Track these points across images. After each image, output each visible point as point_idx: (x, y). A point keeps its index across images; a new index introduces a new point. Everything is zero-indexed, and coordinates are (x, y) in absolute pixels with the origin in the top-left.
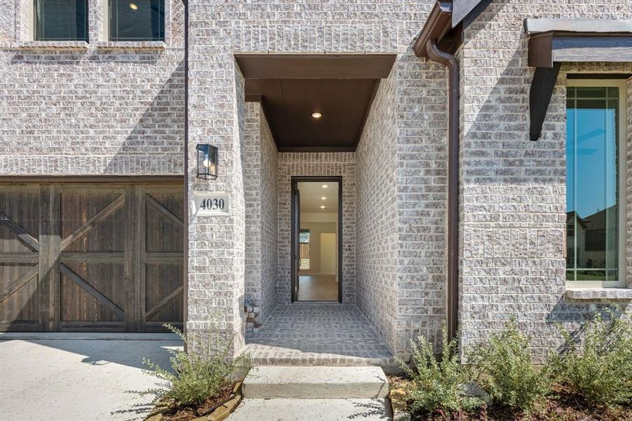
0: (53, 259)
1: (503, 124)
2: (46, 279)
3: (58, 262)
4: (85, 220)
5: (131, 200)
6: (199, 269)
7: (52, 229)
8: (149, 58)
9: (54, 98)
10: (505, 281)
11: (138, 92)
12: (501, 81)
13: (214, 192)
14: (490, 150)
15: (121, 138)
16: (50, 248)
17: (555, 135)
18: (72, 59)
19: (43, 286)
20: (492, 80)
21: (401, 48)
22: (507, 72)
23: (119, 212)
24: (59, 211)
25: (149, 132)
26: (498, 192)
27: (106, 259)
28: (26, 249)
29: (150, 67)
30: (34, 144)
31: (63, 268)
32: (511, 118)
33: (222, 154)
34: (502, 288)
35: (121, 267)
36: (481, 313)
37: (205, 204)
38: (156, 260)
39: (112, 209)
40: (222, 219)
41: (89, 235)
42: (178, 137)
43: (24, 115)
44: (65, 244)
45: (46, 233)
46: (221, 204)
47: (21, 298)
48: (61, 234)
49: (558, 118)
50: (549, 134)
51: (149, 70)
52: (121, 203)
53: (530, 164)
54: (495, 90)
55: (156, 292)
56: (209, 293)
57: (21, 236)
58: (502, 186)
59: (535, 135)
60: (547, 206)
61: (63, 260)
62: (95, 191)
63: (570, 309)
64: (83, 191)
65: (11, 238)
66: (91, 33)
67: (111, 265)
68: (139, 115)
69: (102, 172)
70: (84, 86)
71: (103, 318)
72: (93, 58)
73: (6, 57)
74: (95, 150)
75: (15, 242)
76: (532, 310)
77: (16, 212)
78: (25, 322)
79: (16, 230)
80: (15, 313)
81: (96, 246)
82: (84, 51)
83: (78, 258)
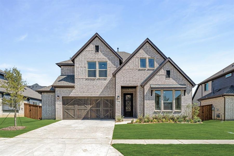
0: (89, 108)
3: (90, 109)
4: (94, 102)
5: (101, 99)
6: (117, 109)
7: (89, 104)
8: (105, 80)
9: (91, 85)
10: (149, 110)
11: (104, 84)
14: (147, 97)
15: (101, 91)
16: (89, 107)
18: (94, 80)
19: (88, 112)
20: (147, 90)
21: (139, 85)
23: (99, 101)
24: (90, 101)
25: (105, 90)
26: (148, 101)
27: (97, 108)
30: (89, 92)
31: (91, 110)
32: (149, 94)
35: (100, 110)
36: (146, 113)
37: (118, 102)
39: (98, 101)
41: (95, 105)
43: (87, 88)
44: (91, 106)
46: (120, 102)
47: (84, 114)
49: (154, 94)
51: (105, 81)
53: (151, 98)
55: (105, 113)
56: (118, 112)
57: (85, 105)
59: (152, 95)
60: (153, 103)
63: (155, 113)
64: (94, 98)
65: (83, 105)
67: (98, 109)
68: (104, 88)
69: (98, 96)
70: (96, 84)
71: (97, 117)
72: (97, 80)
73: (84, 79)
74: (97, 93)
75: (84, 106)
76: (151, 113)
77: (84, 101)
78: (85, 118)
79: (84, 104)
80: (84, 116)
81: (96, 107)
82: (96, 79)
83: (93, 108)
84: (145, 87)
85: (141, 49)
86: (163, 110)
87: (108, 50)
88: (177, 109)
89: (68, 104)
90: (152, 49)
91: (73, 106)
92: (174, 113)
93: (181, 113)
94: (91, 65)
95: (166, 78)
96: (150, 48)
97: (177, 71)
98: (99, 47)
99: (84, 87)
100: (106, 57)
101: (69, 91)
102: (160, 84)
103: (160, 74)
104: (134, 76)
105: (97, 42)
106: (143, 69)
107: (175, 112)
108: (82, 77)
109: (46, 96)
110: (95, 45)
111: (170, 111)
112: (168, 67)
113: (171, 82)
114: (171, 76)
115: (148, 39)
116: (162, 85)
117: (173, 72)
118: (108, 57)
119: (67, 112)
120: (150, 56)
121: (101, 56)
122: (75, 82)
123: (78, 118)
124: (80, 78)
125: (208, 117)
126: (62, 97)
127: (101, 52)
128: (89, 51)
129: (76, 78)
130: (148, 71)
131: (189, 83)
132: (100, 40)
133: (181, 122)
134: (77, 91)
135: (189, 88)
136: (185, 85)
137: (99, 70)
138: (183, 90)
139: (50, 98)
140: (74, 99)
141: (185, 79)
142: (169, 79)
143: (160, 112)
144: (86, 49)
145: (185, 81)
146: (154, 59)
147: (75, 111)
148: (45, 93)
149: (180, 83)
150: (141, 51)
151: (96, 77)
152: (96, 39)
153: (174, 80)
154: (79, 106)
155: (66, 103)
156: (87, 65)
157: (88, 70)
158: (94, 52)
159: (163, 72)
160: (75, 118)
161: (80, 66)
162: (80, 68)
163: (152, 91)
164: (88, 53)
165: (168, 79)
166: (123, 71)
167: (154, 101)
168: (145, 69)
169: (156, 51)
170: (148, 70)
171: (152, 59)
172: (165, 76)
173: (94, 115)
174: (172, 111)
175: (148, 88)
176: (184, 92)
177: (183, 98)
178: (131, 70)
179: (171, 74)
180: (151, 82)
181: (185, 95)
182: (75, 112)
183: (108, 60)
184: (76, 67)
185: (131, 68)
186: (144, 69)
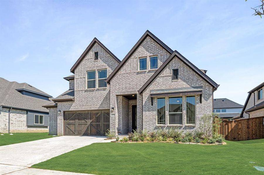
1: (148, 104)
2: (88, 127)
3: (90, 124)
4: (94, 117)
6: (111, 123)
7: (89, 119)
8: (104, 90)
9: (90, 97)
10: (148, 124)
11: (103, 96)
12: (148, 98)
13: (113, 113)
14: (146, 107)
15: (100, 103)
16: (89, 122)
17: (155, 105)
18: (93, 91)
21: (137, 93)
22: (148, 97)
23: (100, 115)
24: (90, 115)
25: (104, 102)
26: (147, 113)
27: (97, 123)
28: (85, 122)
29: (105, 91)
30: (88, 105)
32: (149, 103)
33: (114, 108)
34: (148, 125)
35: (100, 125)
36: (145, 128)
37: (112, 115)
38: (105, 123)
39: (98, 115)
40: (114, 117)
41: (95, 119)
42: (109, 102)
43: (86, 100)
44: (91, 121)
45: (88, 119)
46: (114, 115)
47: (85, 130)
48: (91, 119)
49: (155, 103)
50: (154, 105)
51: (104, 92)
52: (100, 114)
53: (152, 109)
54: (147, 99)
55: (105, 129)
56: (113, 127)
58: (148, 112)
59: (152, 105)
60: (154, 114)
61: (91, 124)
62: (96, 112)
63: (156, 129)
64: (94, 112)
66: (96, 86)
67: (98, 124)
68: (103, 99)
69: (97, 109)
70: (95, 95)
71: (97, 133)
72: (96, 91)
73: (84, 91)
74: (96, 105)
75: (84, 121)
76: (152, 128)
77: (84, 115)
78: (86, 134)
79: (84, 119)
80: (84, 133)
81: (96, 121)
82: (95, 89)
83: (93, 123)
84: (144, 94)
85: (140, 47)
86: (168, 124)
87: (108, 55)
88: (189, 123)
89: (69, 119)
90: (154, 44)
91: (74, 121)
92: (183, 129)
93: (195, 129)
94: (91, 74)
95: (172, 79)
96: (152, 43)
97: (189, 68)
98: (99, 54)
99: (83, 99)
100: (106, 63)
101: (69, 104)
102: (163, 88)
103: (164, 75)
104: (132, 81)
105: (96, 48)
106: (142, 72)
107: (186, 128)
108: (81, 89)
109: (52, 111)
110: (94, 52)
111: (179, 125)
112: (175, 64)
113: (181, 85)
114: (179, 76)
115: (148, 31)
116: (166, 90)
117: (183, 71)
118: (108, 63)
119: (69, 127)
120: (152, 53)
121: (101, 63)
122: (75, 95)
123: (79, 134)
124: (79, 90)
125: (256, 135)
126: (63, 111)
127: (100, 58)
128: (89, 59)
129: (76, 90)
130: (149, 74)
131: (207, 84)
132: (99, 46)
133: (185, 142)
134: (76, 105)
135: (208, 92)
136: (201, 87)
137: (99, 80)
138: (198, 95)
139: (55, 113)
140: (75, 113)
141: (201, 79)
142: (177, 80)
143: (164, 127)
144: (86, 58)
145: (202, 82)
146: (157, 57)
147: (76, 126)
148: (52, 108)
149: (193, 85)
150: (140, 49)
151: (95, 87)
152: (95, 45)
153: (184, 81)
154: (80, 121)
155: (68, 118)
156: (87, 75)
157: (88, 81)
158: (94, 60)
159: (168, 72)
160: (76, 133)
161: (79, 77)
162: (79, 79)
163: (152, 99)
164: (87, 61)
165: (175, 80)
166: (119, 77)
167: (155, 113)
168: (146, 72)
169: (160, 46)
170: (150, 71)
171: (155, 57)
172: (171, 78)
173: (94, 130)
174: (181, 125)
175: (148, 95)
176: (199, 98)
177: (198, 106)
178: (127, 75)
179: (179, 74)
180: (152, 87)
181: (201, 102)
182: (76, 128)
183: (107, 67)
184: (76, 78)
185: (127, 72)
186: (144, 72)
